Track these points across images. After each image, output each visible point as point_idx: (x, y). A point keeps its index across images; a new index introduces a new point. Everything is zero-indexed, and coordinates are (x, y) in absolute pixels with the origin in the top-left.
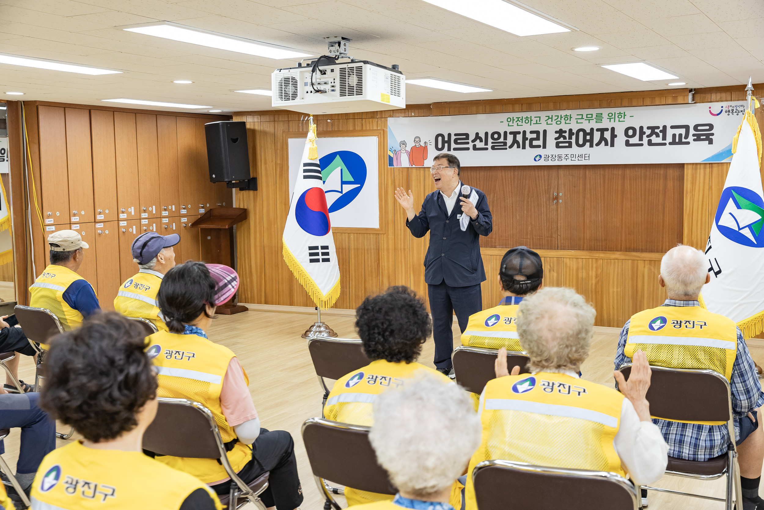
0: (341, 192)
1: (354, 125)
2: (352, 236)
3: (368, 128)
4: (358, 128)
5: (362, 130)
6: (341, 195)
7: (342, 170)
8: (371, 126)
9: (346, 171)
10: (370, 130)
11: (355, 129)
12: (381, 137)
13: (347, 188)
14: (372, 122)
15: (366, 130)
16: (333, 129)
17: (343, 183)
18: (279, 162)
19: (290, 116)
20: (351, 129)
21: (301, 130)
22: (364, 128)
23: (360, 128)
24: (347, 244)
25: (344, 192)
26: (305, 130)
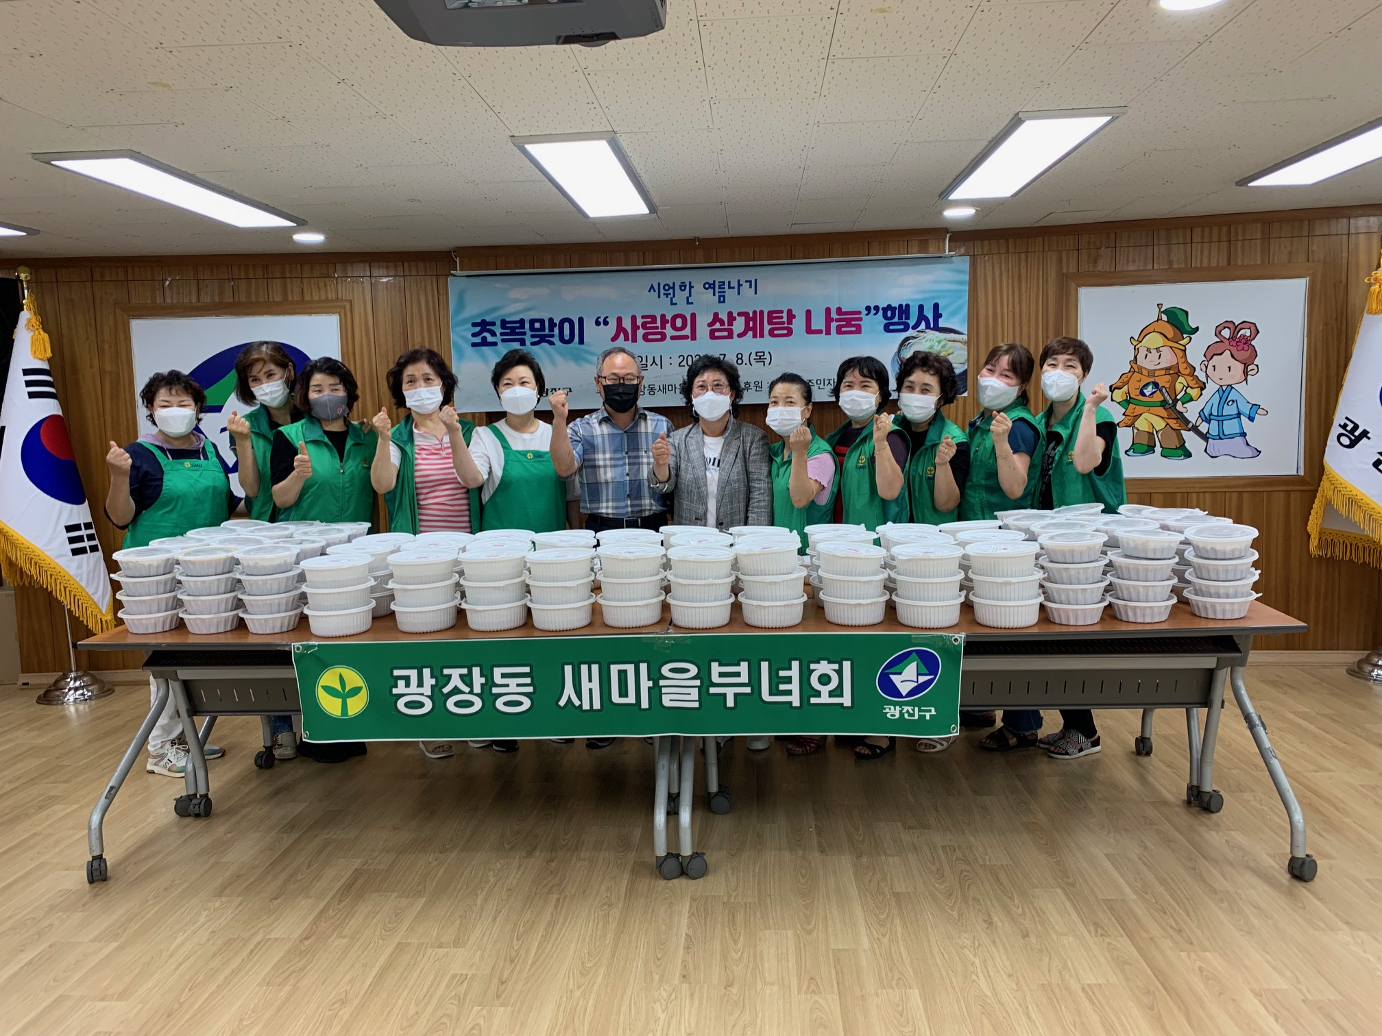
1: (285, 292)
3: (316, 298)
4: (294, 296)
5: (303, 301)
8: (323, 292)
10: (319, 301)
11: (285, 299)
12: (345, 315)
14: (326, 286)
15: (312, 302)
16: (236, 300)
18: (108, 367)
19: (130, 271)
20: (278, 298)
21: (160, 300)
22: (307, 298)
23: (297, 298)
26: (168, 300)
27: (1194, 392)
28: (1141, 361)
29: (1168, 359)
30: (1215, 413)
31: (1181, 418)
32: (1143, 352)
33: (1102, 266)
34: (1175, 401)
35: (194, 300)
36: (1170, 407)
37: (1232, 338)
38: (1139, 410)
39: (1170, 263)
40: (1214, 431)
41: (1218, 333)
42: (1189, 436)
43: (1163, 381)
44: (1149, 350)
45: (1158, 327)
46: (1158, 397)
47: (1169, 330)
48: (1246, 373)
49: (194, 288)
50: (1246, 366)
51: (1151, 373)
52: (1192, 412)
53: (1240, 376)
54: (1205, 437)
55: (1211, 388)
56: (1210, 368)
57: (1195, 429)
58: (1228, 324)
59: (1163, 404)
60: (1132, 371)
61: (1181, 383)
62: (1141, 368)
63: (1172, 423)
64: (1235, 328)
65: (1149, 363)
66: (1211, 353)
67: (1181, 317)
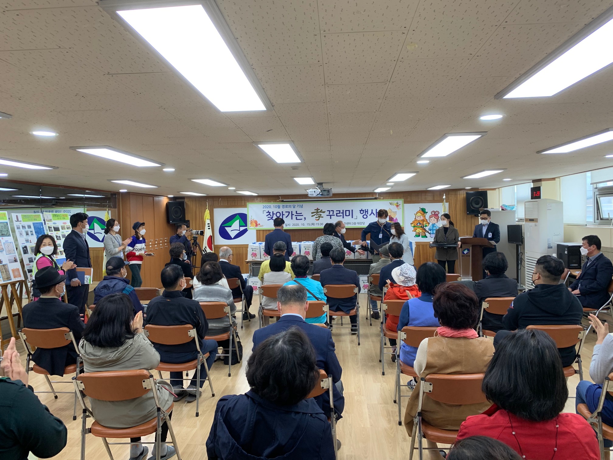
0: (239, 230)
2: (244, 248)
6: (239, 231)
7: (239, 221)
9: (241, 221)
13: (242, 229)
17: (240, 226)
20: (243, 204)
21: (219, 205)
24: (242, 252)
25: (241, 230)
26: (221, 205)
27: (427, 225)
28: (417, 218)
29: (422, 218)
30: (432, 229)
31: (425, 230)
32: (417, 217)
33: (408, 200)
34: (424, 226)
35: (227, 204)
36: (423, 227)
37: (434, 214)
38: (416, 228)
39: (422, 199)
40: (432, 232)
41: (432, 213)
42: (427, 234)
43: (421, 222)
44: (418, 216)
45: (420, 212)
46: (420, 226)
47: (422, 213)
48: (437, 221)
49: (227, 203)
50: (437, 219)
51: (419, 221)
52: (427, 228)
53: (436, 222)
54: (430, 234)
55: (431, 224)
56: (430, 220)
57: (428, 232)
58: (433, 211)
59: (421, 227)
60: (415, 220)
61: (425, 223)
62: (417, 220)
63: (423, 231)
64: (435, 212)
65: (418, 219)
66: (430, 217)
67: (424, 209)
